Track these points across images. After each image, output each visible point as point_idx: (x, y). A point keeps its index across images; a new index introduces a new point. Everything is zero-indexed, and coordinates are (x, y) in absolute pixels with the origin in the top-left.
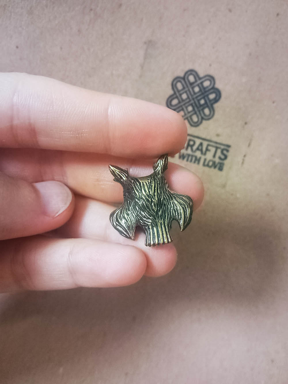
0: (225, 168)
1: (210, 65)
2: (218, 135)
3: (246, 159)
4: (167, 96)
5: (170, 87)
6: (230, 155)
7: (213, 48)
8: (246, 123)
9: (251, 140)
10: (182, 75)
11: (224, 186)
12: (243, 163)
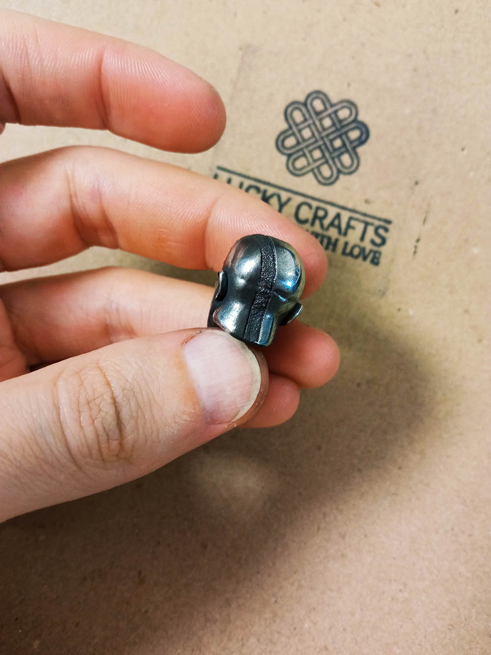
0: (383, 260)
1: (349, 85)
2: (367, 202)
3: (420, 245)
4: (277, 133)
5: (282, 117)
6: (392, 237)
7: (353, 58)
8: (417, 183)
9: (427, 212)
10: (302, 98)
11: (383, 294)
12: (415, 252)
